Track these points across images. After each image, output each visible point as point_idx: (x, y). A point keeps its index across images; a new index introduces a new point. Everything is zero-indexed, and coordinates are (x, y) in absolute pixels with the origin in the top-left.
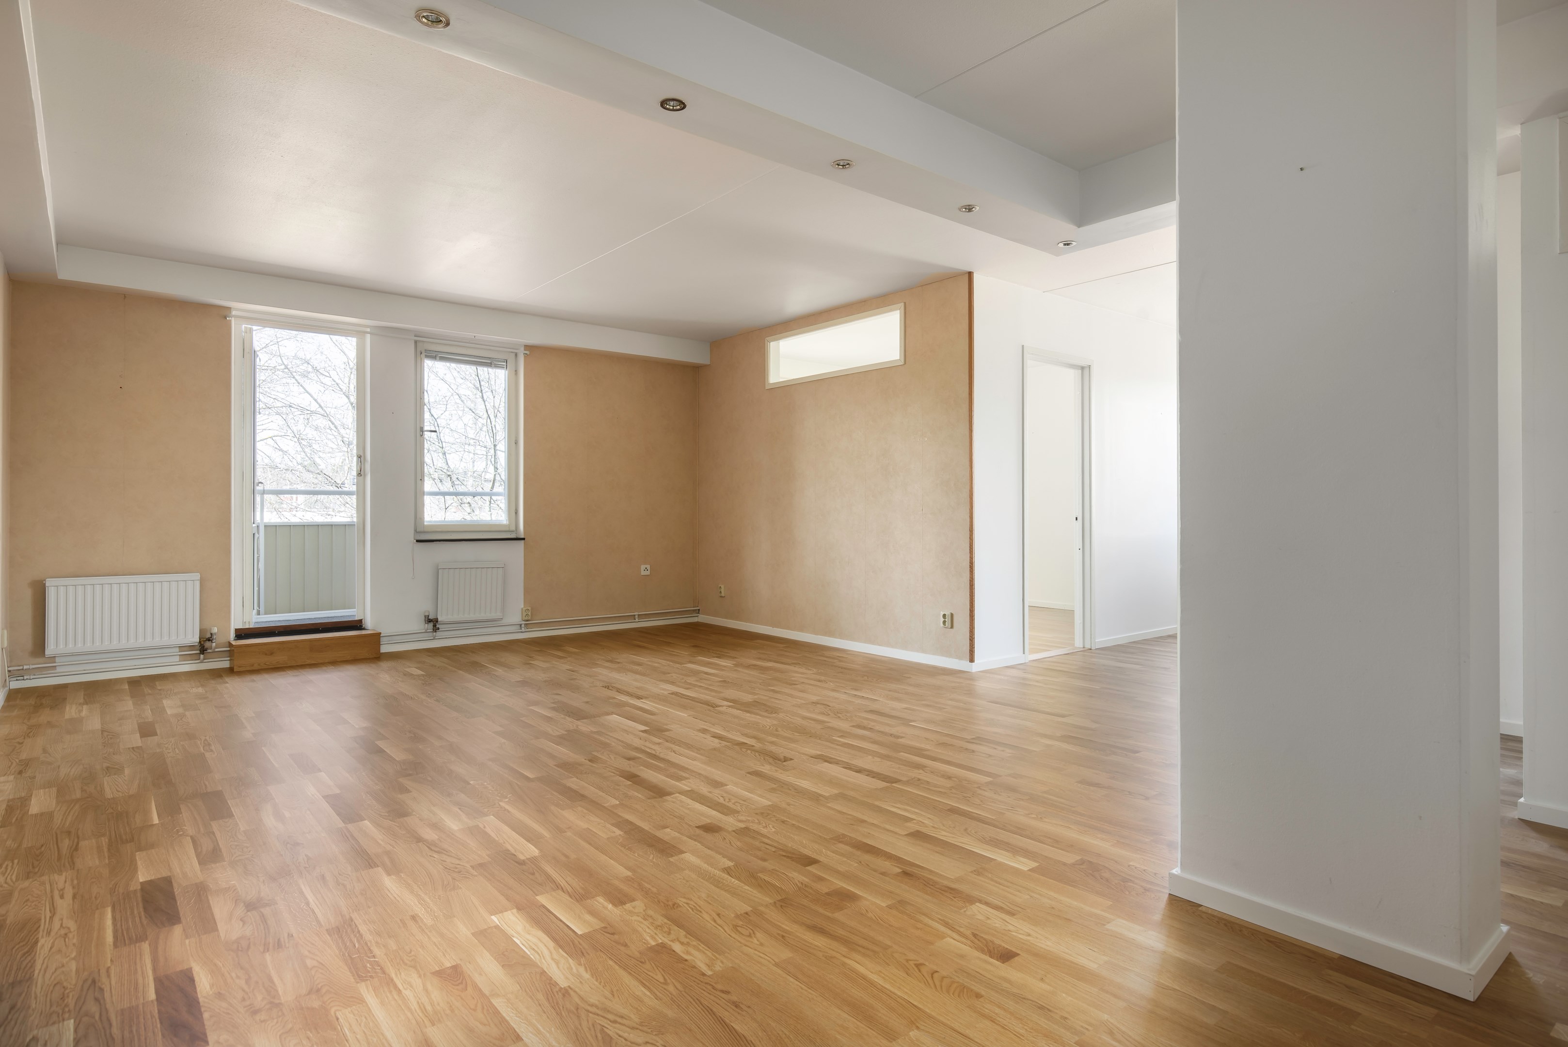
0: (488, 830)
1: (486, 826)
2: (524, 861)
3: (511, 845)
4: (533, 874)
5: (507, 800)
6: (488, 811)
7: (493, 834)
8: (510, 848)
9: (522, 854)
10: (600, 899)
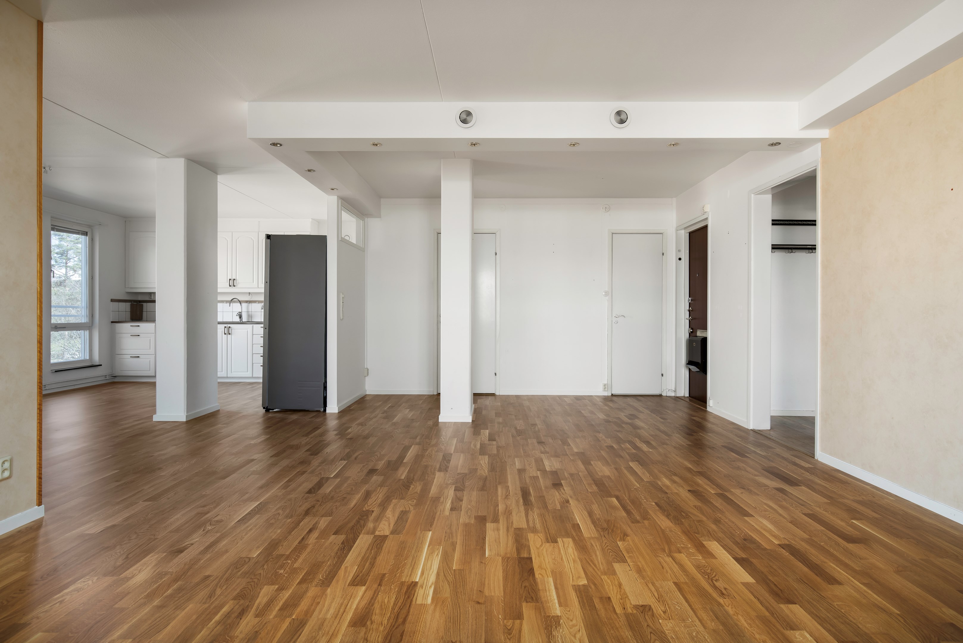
0: (648, 475)
1: (649, 477)
2: (636, 461)
3: (639, 467)
4: (634, 457)
5: (635, 487)
6: (646, 484)
7: (646, 473)
8: (640, 466)
9: (636, 464)
10: (616, 448)
